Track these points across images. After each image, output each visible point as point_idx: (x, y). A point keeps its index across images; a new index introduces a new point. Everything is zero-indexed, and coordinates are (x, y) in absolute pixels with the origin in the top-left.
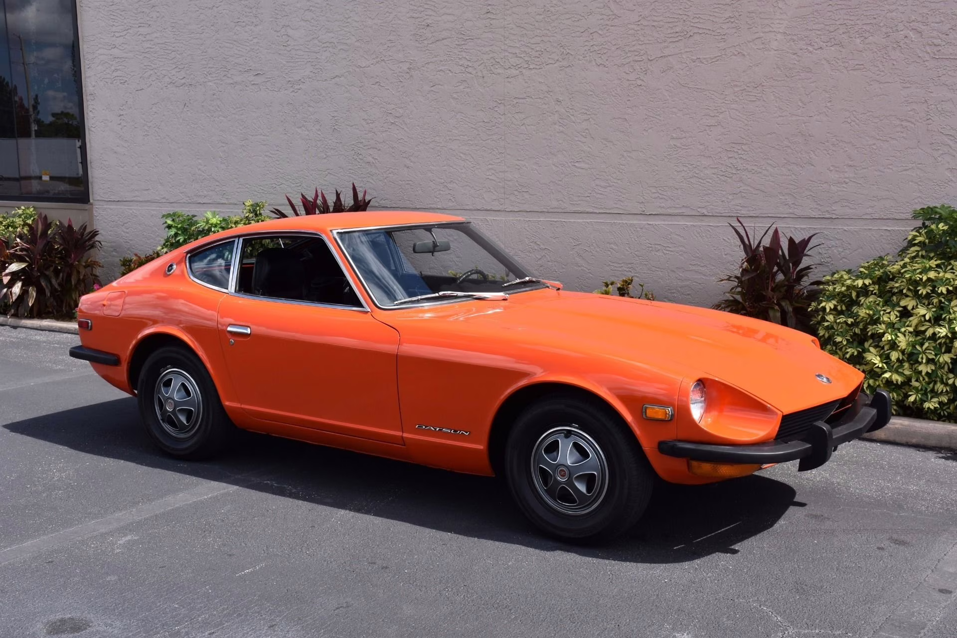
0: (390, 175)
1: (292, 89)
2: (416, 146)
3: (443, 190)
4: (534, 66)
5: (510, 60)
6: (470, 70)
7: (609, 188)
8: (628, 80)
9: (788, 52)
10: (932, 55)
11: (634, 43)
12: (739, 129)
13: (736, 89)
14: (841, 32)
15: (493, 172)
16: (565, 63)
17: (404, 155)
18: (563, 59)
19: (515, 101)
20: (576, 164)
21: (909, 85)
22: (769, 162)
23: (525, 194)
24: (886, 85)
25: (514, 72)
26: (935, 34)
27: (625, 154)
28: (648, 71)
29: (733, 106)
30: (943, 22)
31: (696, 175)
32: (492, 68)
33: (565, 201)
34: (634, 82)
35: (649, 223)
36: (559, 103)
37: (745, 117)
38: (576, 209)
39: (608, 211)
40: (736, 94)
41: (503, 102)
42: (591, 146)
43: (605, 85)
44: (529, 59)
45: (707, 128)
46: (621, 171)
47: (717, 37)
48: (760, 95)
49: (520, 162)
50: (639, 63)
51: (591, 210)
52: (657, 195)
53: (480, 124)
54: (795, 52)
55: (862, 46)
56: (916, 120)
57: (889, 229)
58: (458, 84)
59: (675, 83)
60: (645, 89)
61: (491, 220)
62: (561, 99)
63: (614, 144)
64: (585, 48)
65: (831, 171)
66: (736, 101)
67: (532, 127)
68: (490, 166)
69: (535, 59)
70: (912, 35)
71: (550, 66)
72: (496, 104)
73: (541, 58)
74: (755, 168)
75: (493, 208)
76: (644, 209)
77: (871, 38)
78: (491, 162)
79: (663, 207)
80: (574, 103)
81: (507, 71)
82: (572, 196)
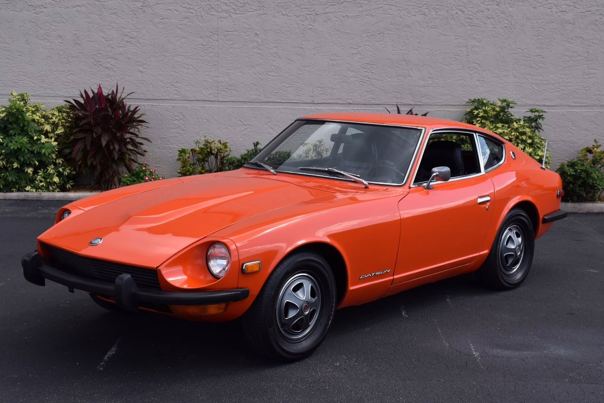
0: (126, 76)
1: (34, 12)
2: (148, 58)
3: (171, 87)
4: (240, 12)
5: (222, 7)
6: (191, 11)
7: (290, 88)
8: (303, 25)
9: (397, 16)
10: (469, 23)
11: (307, 4)
12: (370, 56)
13: (369, 34)
14: (425, 8)
15: (210, 77)
16: (261, 12)
17: (138, 63)
18: (260, 9)
19: (226, 33)
20: (269, 73)
21: (458, 38)
22: (388, 75)
23: (233, 91)
24: (447, 37)
25: (225, 15)
26: (470, 13)
27: (301, 68)
28: (316, 21)
29: (367, 43)
30: (473, 7)
31: (346, 81)
32: (208, 11)
33: (261, 95)
34: (307, 27)
35: (317, 108)
36: (257, 36)
37: (373, 50)
38: (269, 100)
40: (368, 37)
41: (217, 33)
42: (279, 63)
43: (289, 27)
44: (236, 7)
45: (352, 55)
46: (299, 78)
47: (357, 5)
48: (382, 38)
49: (229, 71)
50: (309, 15)
51: (279, 101)
52: (321, 92)
53: (200, 46)
54: (401, 17)
55: (435, 16)
56: (462, 56)
57: (450, 110)
58: (182, 19)
59: (332, 28)
60: (314, 31)
62: (258, 33)
63: (294, 62)
64: (275, 4)
65: (420, 80)
66: (369, 41)
67: (238, 49)
68: (207, 73)
69: (240, 8)
70: (459, 12)
71: (251, 13)
72: (211, 34)
73: (244, 7)
74: (380, 78)
75: (209, 99)
76: (313, 100)
77: (440, 12)
78: (208, 71)
79: (325, 99)
80: (267, 37)
81: (219, 14)
82: (266, 92)
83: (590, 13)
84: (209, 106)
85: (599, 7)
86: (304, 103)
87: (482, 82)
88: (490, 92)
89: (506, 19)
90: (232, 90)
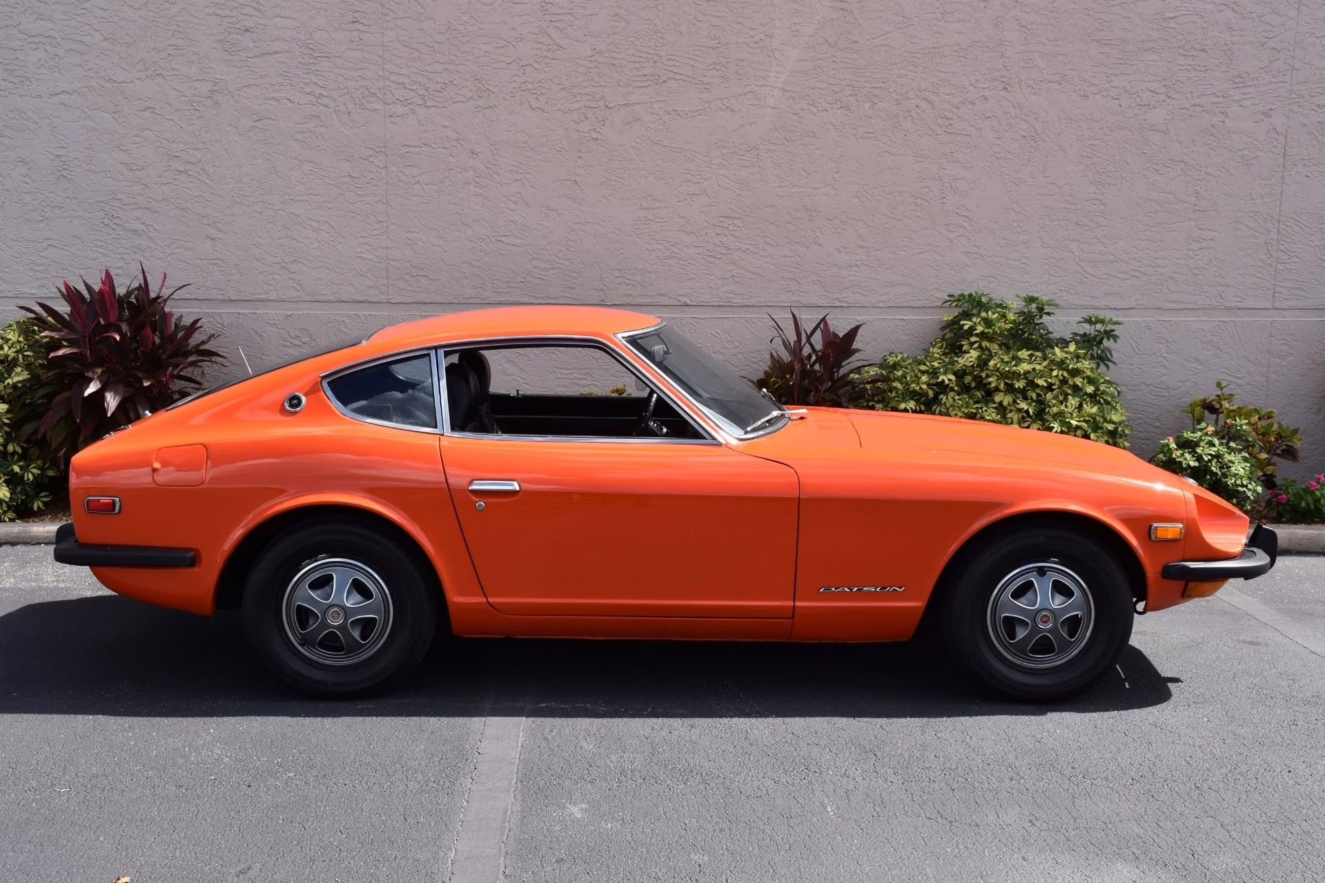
0: (177, 250)
2: (228, 207)
3: (280, 273)
4: (434, 104)
5: (394, 92)
6: (325, 101)
7: (552, 271)
8: (579, 131)
9: (787, 112)
10: (944, 128)
11: (585, 84)
12: (729, 200)
13: (725, 151)
14: (848, 93)
15: (369, 248)
16: (481, 102)
17: (205, 221)
18: (480, 97)
19: (404, 150)
20: (503, 239)
21: (922, 160)
22: (769, 241)
23: (421, 279)
24: (898, 158)
25: (400, 109)
26: (947, 106)
27: (575, 226)
28: (606, 121)
29: (721, 171)
30: (953, 94)
31: (675, 255)
32: (363, 101)
33: (484, 287)
34: (586, 135)
36: (474, 156)
37: (736, 186)
38: (503, 299)
39: (553, 302)
40: (725, 157)
41: (383, 150)
42: (524, 215)
43: (546, 136)
44: (426, 93)
45: (688, 197)
46: (571, 248)
47: (698, 86)
48: (755, 160)
49: (412, 234)
50: (592, 109)
51: (527, 301)
52: (621, 280)
53: (345, 179)
54: (796, 112)
55: (871, 111)
56: (931, 199)
57: (905, 318)
58: (304, 120)
59: (644, 138)
60: (603, 144)
61: (365, 316)
62: (477, 150)
63: (558, 214)
64: (514, 84)
65: (840, 252)
66: (725, 166)
67: (432, 186)
68: (363, 240)
69: (436, 94)
70: (923, 104)
71: (461, 105)
72: (370, 152)
73: (445, 93)
74: (751, 247)
75: (369, 299)
76: (603, 298)
77: (880, 104)
78: (364, 234)
79: (631, 295)
80: (497, 157)
81: (389, 107)
82: (496, 282)
83: (1201, 109)
84: (368, 313)
85: (1218, 97)
87: (975, 256)
88: (992, 279)
89: (1023, 119)
90: (419, 278)
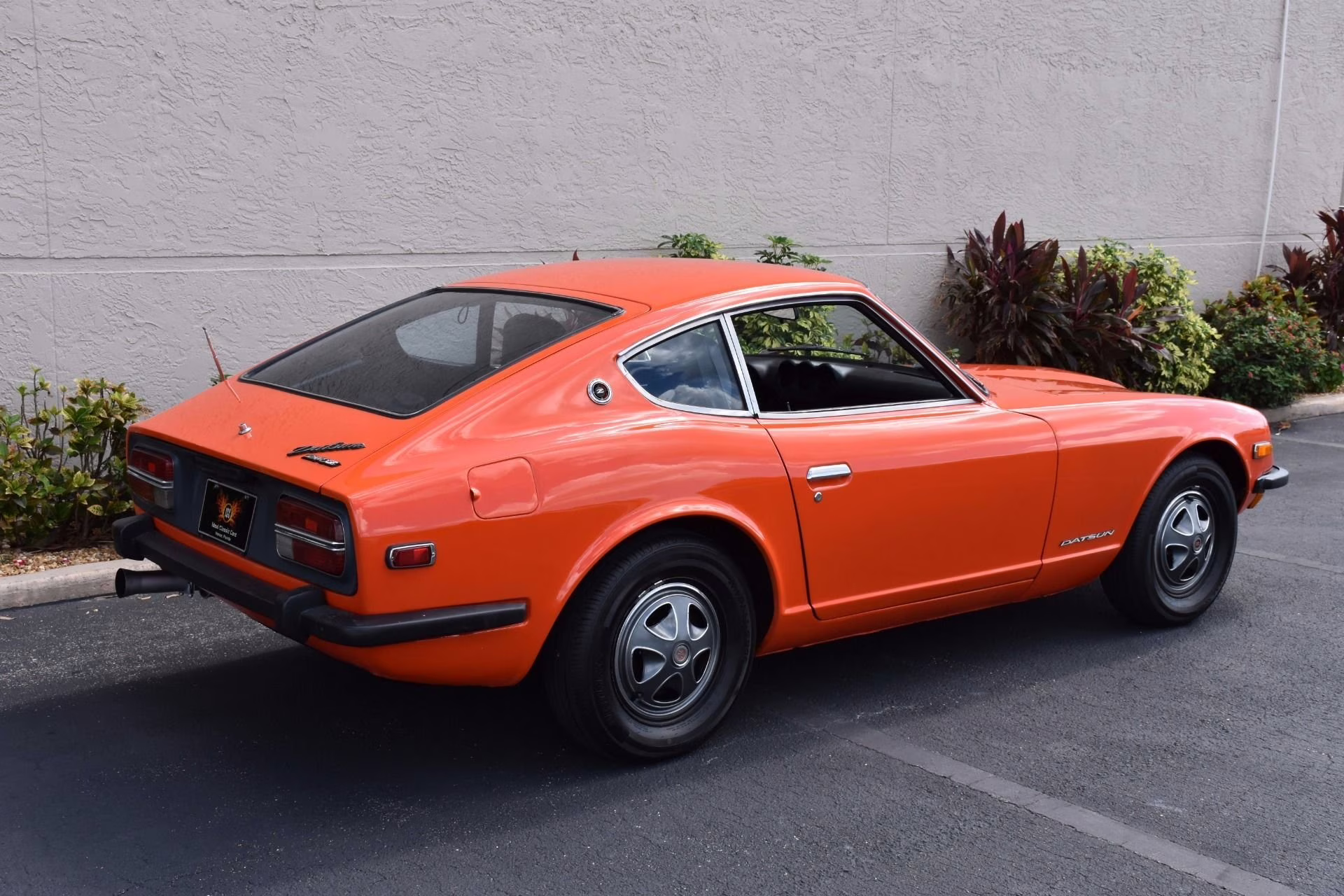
7: (261, 214)
8: (285, 36)
9: (503, 28)
10: (645, 57)
12: (450, 129)
13: (445, 71)
14: (559, 12)
15: (19, 181)
19: (63, 45)
20: (200, 172)
21: (627, 90)
22: (491, 177)
23: (95, 225)
24: (607, 87)
27: (286, 157)
28: (317, 26)
29: (441, 95)
30: (652, 20)
31: (397, 194)
33: (179, 236)
34: (296, 42)
35: (330, 268)
36: (159, 61)
37: (457, 112)
38: (203, 251)
39: (261, 253)
40: (444, 78)
41: (32, 43)
42: (225, 142)
43: (244, 39)
45: (408, 124)
46: (280, 185)
48: (475, 83)
49: (79, 164)
51: (231, 251)
52: (340, 224)
54: (513, 30)
55: (582, 34)
56: (635, 133)
59: (358, 50)
60: (314, 55)
62: (162, 52)
63: (265, 141)
65: (557, 190)
66: (445, 89)
67: (103, 98)
70: (626, 29)
72: (14, 45)
74: (473, 185)
75: (24, 254)
76: (321, 246)
77: (589, 26)
78: (10, 162)
79: (351, 243)
80: (188, 64)
82: (194, 228)
83: (837, 52)
84: (22, 273)
85: (849, 41)
86: (298, 256)
87: (674, 194)
88: (687, 219)
89: (708, 52)
90: (92, 223)
